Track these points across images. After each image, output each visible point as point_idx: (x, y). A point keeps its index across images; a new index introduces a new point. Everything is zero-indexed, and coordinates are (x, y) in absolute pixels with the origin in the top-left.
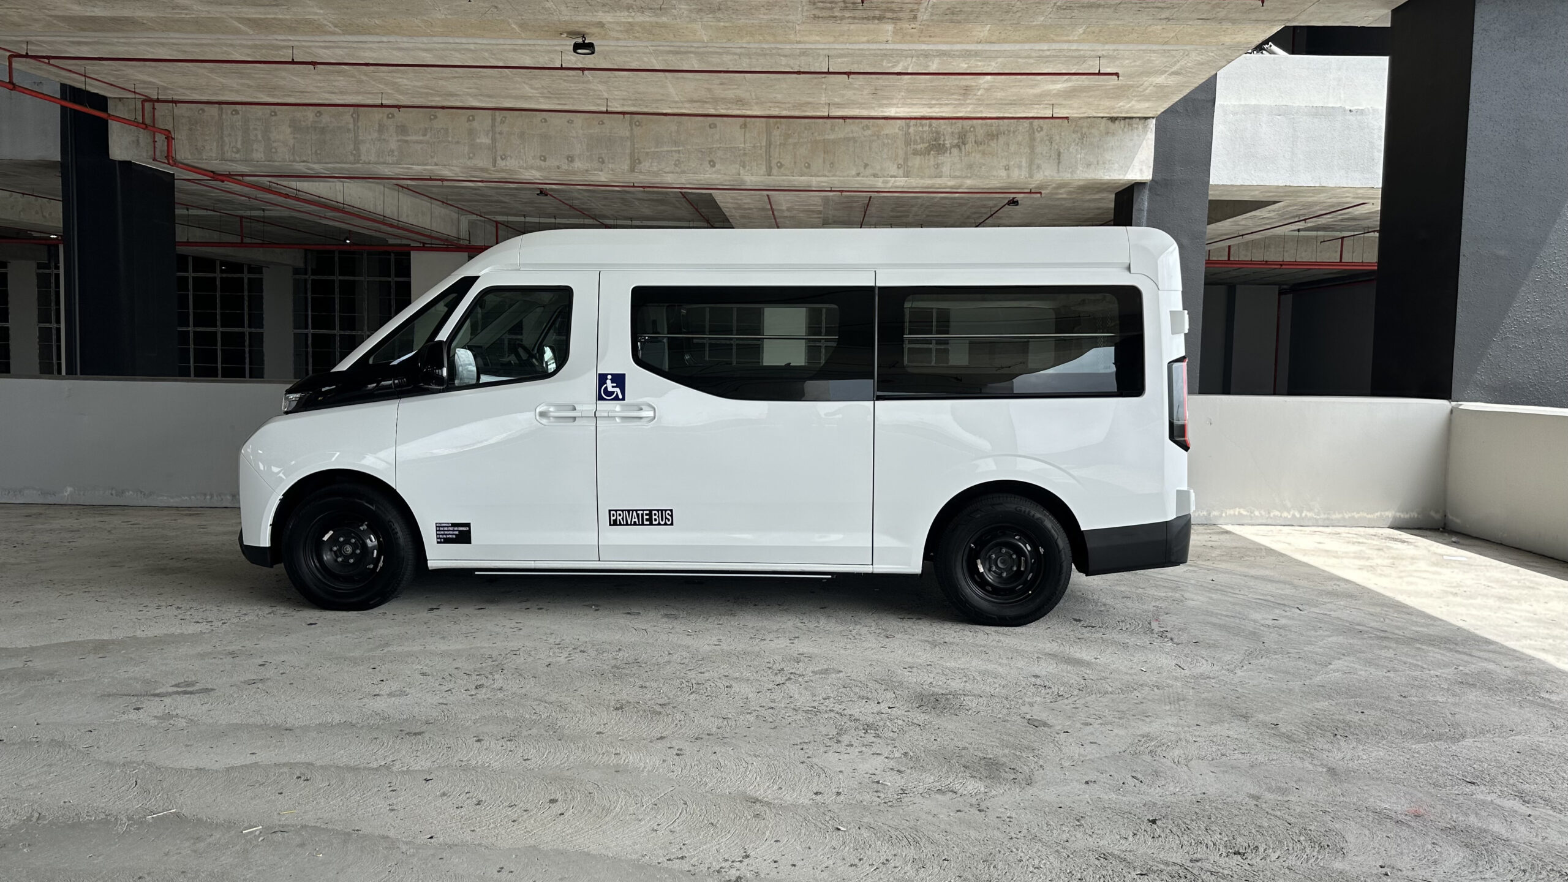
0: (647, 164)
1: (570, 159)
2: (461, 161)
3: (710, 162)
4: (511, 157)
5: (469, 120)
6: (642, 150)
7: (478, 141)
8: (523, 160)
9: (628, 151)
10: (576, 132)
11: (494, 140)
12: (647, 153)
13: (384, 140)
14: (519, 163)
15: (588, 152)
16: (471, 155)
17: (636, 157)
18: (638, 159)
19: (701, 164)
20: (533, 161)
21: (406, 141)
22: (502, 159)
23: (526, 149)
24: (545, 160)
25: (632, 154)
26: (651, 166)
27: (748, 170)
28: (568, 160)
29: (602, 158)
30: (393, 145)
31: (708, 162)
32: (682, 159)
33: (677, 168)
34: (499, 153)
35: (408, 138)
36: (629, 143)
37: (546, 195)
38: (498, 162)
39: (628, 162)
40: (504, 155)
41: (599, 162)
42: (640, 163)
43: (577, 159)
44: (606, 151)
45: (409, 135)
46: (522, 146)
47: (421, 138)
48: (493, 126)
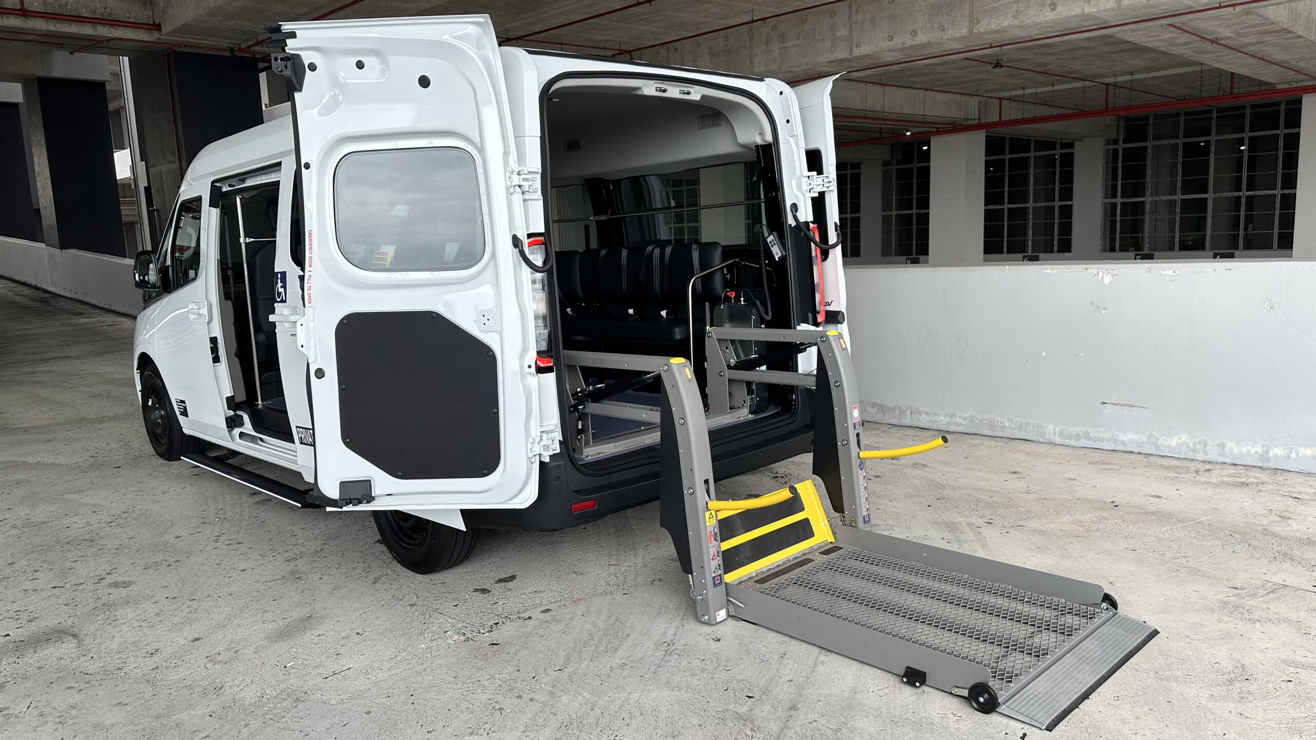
0: (985, 22)
1: (914, 33)
2: (826, 56)
3: (1051, 5)
4: (864, 43)
5: (831, 17)
6: (981, 9)
7: (838, 34)
8: (873, 43)
9: (967, 13)
10: (920, 5)
11: (851, 30)
12: (986, 11)
13: (770, 50)
14: (871, 47)
15: (930, 22)
16: (833, 49)
17: (975, 17)
18: (977, 19)
19: (1041, 11)
20: (882, 43)
21: (785, 48)
22: (857, 47)
23: (877, 32)
24: (892, 40)
25: (971, 16)
26: (989, 23)
27: (1094, 5)
28: (912, 35)
29: (942, 26)
30: (776, 54)
31: (1048, 7)
32: (1022, 9)
33: (1016, 20)
34: (855, 41)
35: (786, 45)
36: (968, 5)
37: (1002, 67)
38: (854, 51)
39: (967, 24)
40: (859, 43)
41: (940, 30)
42: (978, 22)
43: (919, 33)
44: (946, 18)
45: (787, 42)
46: (873, 31)
47: (796, 42)
48: (850, 17)
